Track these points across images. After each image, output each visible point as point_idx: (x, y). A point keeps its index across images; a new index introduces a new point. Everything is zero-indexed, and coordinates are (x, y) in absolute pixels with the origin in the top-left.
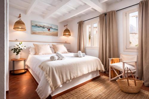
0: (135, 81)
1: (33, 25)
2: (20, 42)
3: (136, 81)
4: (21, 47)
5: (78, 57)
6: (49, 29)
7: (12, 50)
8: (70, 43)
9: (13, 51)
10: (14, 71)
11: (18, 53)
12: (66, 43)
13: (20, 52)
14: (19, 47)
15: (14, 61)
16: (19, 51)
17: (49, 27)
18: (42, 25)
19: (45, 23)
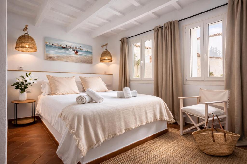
0: (225, 134)
1: (48, 44)
2: (28, 73)
3: (227, 134)
4: (29, 81)
5: (123, 97)
6: (77, 52)
7: (14, 85)
8: (112, 75)
9: (15, 87)
10: (16, 120)
11: (23, 91)
12: (105, 74)
13: (26, 89)
14: (26, 81)
15: (16, 104)
16: (26, 87)
17: (76, 48)
18: (63, 44)
19: (68, 42)
